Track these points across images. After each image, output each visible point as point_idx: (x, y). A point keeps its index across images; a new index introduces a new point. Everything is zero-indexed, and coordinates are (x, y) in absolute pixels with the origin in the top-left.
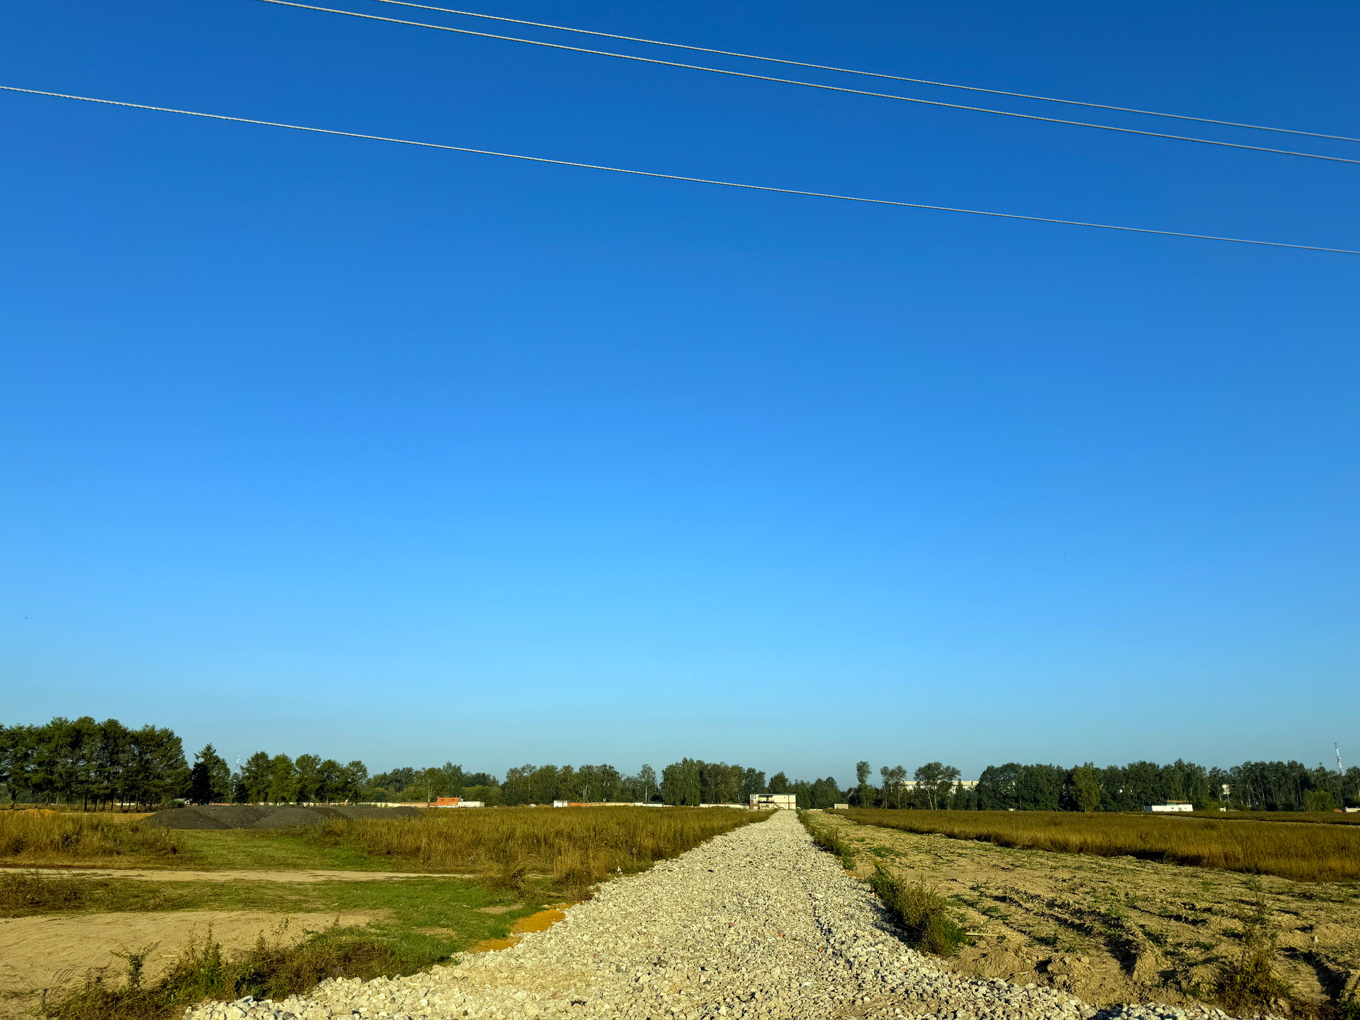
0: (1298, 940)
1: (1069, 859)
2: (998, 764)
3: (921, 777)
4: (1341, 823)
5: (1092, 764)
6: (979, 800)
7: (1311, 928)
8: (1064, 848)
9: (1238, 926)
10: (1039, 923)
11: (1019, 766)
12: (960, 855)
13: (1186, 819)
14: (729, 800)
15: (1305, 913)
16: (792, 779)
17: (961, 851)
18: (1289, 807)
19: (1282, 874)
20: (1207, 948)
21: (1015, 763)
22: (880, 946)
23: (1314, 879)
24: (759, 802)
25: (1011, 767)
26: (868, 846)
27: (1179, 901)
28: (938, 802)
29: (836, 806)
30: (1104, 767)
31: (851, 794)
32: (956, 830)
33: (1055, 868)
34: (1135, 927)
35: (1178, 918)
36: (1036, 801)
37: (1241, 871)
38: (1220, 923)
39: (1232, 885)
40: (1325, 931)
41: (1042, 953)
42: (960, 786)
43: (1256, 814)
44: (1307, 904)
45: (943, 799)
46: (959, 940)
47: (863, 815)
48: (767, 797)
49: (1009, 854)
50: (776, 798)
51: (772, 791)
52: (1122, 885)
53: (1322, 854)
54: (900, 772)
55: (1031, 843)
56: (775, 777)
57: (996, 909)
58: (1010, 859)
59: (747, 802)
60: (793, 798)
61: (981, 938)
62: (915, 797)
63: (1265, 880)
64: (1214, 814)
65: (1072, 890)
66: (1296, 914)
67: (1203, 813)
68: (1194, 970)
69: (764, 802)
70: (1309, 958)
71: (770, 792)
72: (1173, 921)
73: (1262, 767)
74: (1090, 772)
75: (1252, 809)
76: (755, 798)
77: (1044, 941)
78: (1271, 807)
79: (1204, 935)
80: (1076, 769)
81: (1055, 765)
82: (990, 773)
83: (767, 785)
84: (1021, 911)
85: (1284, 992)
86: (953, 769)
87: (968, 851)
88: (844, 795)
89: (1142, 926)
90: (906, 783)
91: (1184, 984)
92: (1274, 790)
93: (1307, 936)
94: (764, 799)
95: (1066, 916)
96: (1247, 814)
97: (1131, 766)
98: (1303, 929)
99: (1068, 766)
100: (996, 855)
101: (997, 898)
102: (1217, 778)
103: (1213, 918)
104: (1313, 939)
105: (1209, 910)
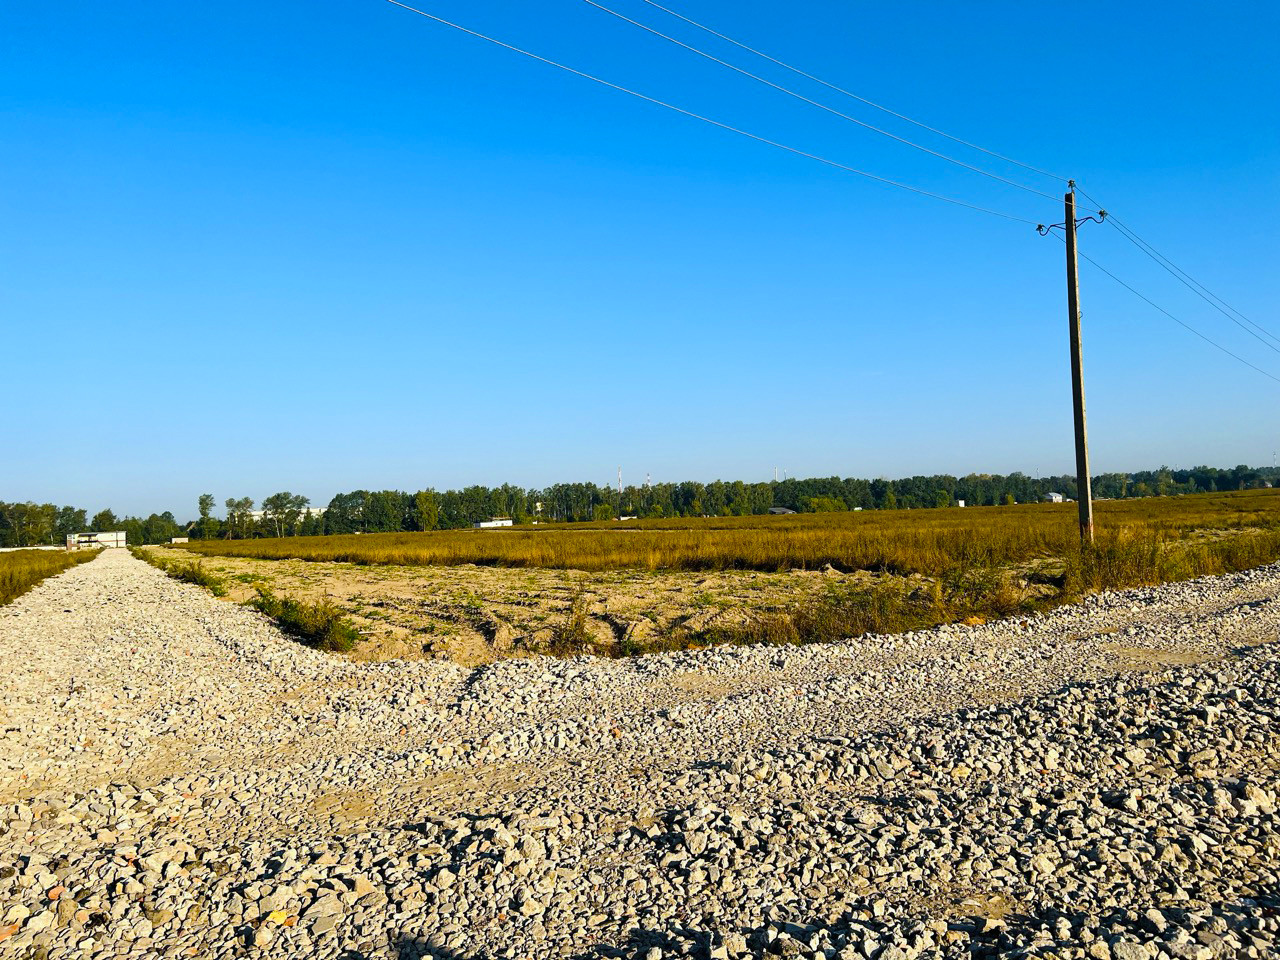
0: (597, 608)
1: (423, 571)
2: (346, 492)
3: (268, 507)
4: (618, 529)
5: (433, 489)
6: (327, 527)
7: (605, 600)
8: (416, 562)
9: (560, 604)
10: (415, 619)
11: (367, 493)
12: (325, 575)
13: (508, 532)
14: (39, 542)
15: (600, 592)
16: (121, 516)
17: (326, 572)
18: (583, 519)
19: (581, 568)
20: (541, 620)
21: (364, 490)
22: (288, 651)
23: (601, 569)
24: (79, 542)
25: (360, 494)
26: (231, 574)
27: (516, 592)
28: (286, 530)
29: (174, 540)
30: (443, 492)
31: (191, 527)
32: (314, 554)
33: (414, 578)
34: (490, 613)
35: (519, 604)
36: (381, 524)
37: (553, 568)
38: (547, 604)
39: (549, 578)
40: (614, 600)
41: (425, 639)
42: (309, 513)
43: (559, 525)
44: (600, 586)
45: (291, 527)
46: (354, 638)
47: (208, 547)
48: (90, 536)
49: (370, 571)
50: (101, 537)
51: (96, 529)
52: (470, 585)
53: (607, 552)
54: (247, 503)
55: (386, 560)
56: (100, 515)
57: (376, 613)
58: (371, 575)
59: (64, 542)
60: (122, 535)
61: (372, 635)
62: (262, 526)
63: (571, 573)
64: (529, 527)
65: (433, 593)
66: (594, 592)
67: (521, 526)
68: (534, 635)
69: (85, 542)
70: (605, 618)
71: (93, 531)
72: (514, 607)
73: (567, 487)
74: (431, 497)
75: (557, 521)
76: (74, 538)
77: (424, 631)
78: (570, 519)
79: (537, 612)
80: (419, 494)
81: (400, 491)
82: (339, 500)
83: (89, 523)
84: (397, 612)
85: (590, 640)
86: (303, 498)
87: (331, 571)
88: (182, 529)
89: (494, 611)
90: (253, 513)
91: (528, 646)
92: (574, 505)
93: (603, 605)
94: (87, 539)
95: (435, 612)
96: (553, 525)
97: (467, 490)
98: (600, 601)
99: (411, 492)
100: (358, 572)
101: (375, 605)
102: (534, 497)
103: (542, 601)
104: (606, 606)
105: (538, 596)
